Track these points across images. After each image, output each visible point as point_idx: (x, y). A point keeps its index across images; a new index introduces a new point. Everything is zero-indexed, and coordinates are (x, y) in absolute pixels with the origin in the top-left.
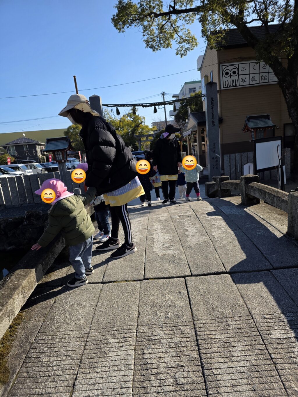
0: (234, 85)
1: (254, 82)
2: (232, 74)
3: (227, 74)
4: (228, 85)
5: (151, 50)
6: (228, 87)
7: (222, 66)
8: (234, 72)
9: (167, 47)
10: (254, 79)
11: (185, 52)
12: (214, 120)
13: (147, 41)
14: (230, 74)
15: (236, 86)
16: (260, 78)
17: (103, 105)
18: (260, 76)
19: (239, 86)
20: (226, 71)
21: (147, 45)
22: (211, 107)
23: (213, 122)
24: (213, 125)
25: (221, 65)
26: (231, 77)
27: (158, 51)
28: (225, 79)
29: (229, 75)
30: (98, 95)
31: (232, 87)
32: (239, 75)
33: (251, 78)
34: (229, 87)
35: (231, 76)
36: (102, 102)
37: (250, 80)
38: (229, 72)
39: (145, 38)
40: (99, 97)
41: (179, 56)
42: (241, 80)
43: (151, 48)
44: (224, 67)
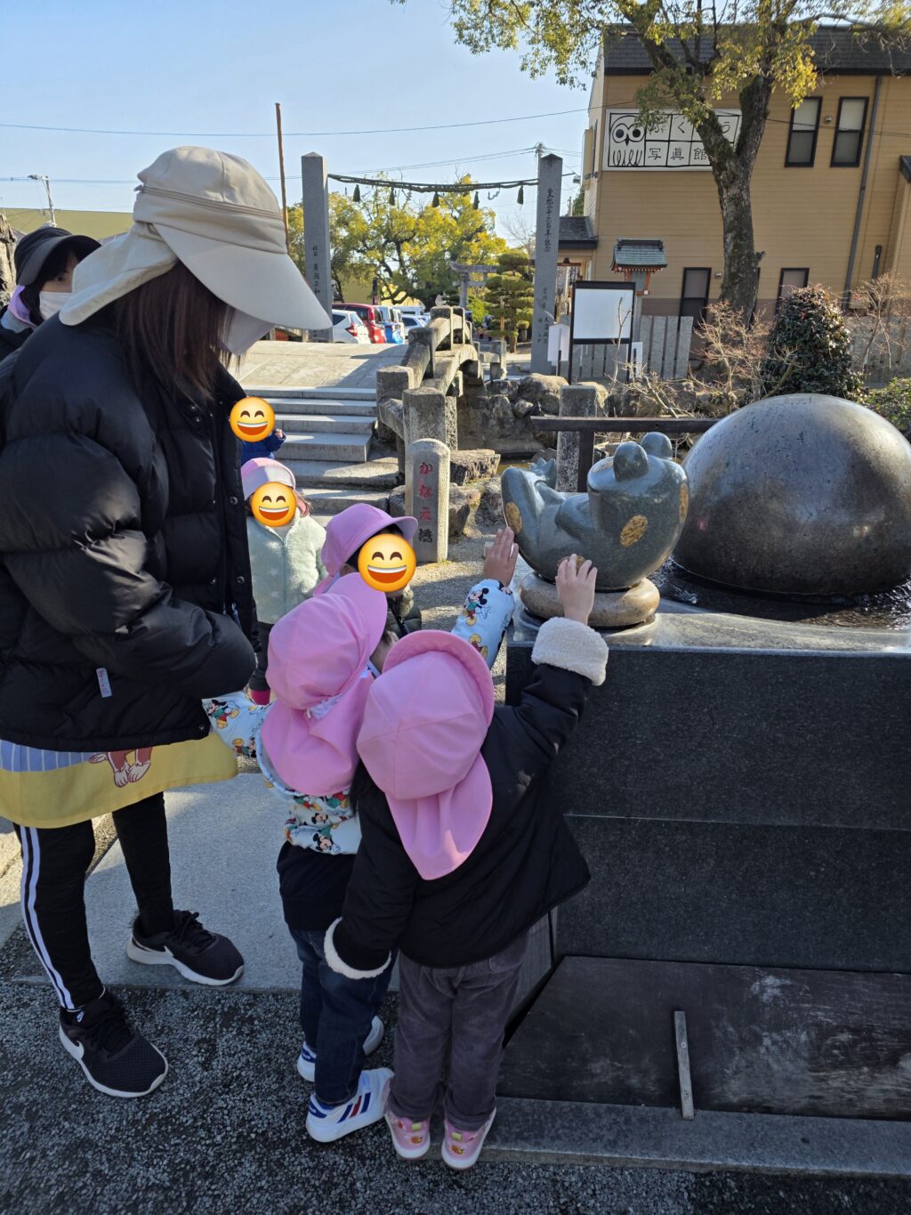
0: (633, 162)
1: (677, 162)
2: (631, 137)
3: (620, 134)
4: (619, 162)
5: (468, 48)
6: (618, 166)
7: (611, 114)
8: (636, 133)
9: (508, 45)
10: (678, 153)
11: (542, 67)
12: (550, 238)
13: (460, 27)
14: (627, 135)
15: (637, 166)
16: (693, 152)
17: (330, 176)
18: (693, 148)
19: (644, 166)
20: (619, 128)
21: (461, 36)
22: (546, 210)
23: (547, 242)
24: (547, 249)
25: (609, 111)
26: (627, 143)
27: (483, 55)
28: (615, 147)
29: (624, 137)
30: (321, 155)
31: (628, 166)
32: (646, 141)
33: (672, 150)
34: (622, 166)
35: (627, 140)
36: (327, 170)
37: (670, 155)
38: (626, 131)
39: (455, 19)
40: (321, 158)
41: (528, 72)
42: (648, 153)
43: (469, 44)
44: (614, 117)
